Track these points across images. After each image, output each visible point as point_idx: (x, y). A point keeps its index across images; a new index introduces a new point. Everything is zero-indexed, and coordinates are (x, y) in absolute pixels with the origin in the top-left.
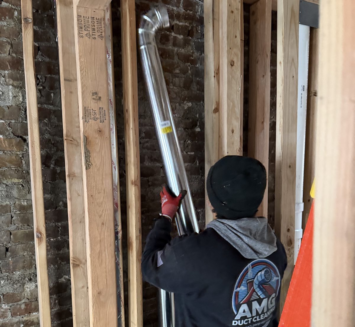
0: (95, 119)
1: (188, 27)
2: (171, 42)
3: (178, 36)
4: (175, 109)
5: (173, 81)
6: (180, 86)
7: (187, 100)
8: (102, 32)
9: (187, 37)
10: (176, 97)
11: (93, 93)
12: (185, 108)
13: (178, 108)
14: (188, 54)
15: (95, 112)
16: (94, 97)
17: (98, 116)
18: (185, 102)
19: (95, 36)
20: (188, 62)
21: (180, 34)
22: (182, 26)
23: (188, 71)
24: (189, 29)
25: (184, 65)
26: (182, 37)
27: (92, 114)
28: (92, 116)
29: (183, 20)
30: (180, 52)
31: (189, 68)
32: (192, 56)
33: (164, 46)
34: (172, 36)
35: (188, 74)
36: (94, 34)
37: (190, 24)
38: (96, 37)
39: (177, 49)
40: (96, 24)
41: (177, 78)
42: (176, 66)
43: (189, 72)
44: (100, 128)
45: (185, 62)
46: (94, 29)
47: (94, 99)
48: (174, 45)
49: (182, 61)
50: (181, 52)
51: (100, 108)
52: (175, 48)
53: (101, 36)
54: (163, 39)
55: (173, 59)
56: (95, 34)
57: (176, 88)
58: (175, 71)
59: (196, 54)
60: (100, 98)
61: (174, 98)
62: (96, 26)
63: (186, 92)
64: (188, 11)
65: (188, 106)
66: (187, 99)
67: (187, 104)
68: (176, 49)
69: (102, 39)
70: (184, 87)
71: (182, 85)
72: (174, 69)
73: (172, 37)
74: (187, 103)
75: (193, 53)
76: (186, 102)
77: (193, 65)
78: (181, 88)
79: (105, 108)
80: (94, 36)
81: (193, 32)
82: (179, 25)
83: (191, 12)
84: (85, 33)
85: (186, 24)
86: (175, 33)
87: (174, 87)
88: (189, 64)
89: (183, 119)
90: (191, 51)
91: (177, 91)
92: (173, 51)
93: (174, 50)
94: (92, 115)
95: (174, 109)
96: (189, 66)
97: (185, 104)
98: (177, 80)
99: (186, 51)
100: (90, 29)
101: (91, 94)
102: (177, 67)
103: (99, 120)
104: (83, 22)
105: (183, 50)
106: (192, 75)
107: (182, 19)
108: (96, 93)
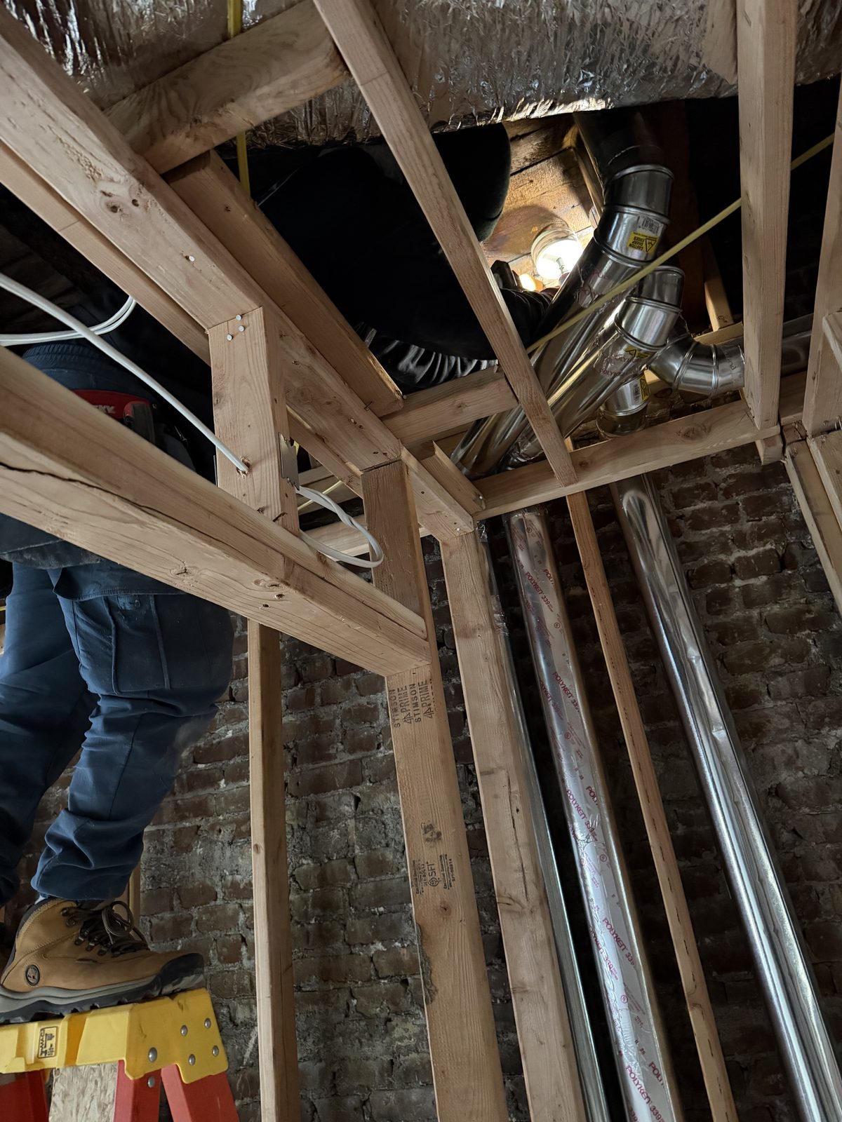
0: (434, 883)
1: (776, 551)
2: (737, 602)
3: (752, 581)
4: (798, 757)
5: (771, 689)
6: (795, 696)
7: (830, 724)
8: (430, 705)
9: (780, 575)
10: (792, 726)
11: (425, 829)
12: (832, 747)
13: (805, 752)
14: (793, 609)
15: (433, 867)
16: (428, 835)
17: (438, 875)
18: (824, 732)
19: (419, 716)
20: (801, 629)
21: (756, 575)
22: (756, 557)
23: (809, 651)
24: (780, 553)
25: (793, 640)
26: (764, 578)
27: (427, 872)
28: (429, 878)
29: (756, 542)
30: (769, 615)
31: (810, 641)
32: (809, 612)
33: (721, 617)
34: (735, 587)
35: (812, 656)
36: (416, 712)
37: (777, 542)
38: (421, 716)
39: (758, 611)
40: (418, 695)
41: (780, 679)
42: (768, 650)
43: (814, 650)
44: (444, 902)
45: (793, 632)
46: (416, 705)
47: (427, 840)
48: (749, 603)
49: (784, 633)
50: (773, 612)
51: (441, 856)
52: (751, 610)
53: (429, 713)
54: (713, 604)
55: (756, 638)
56: (419, 712)
57: (784, 703)
58: (768, 662)
59: (819, 603)
60: (439, 834)
61: (787, 728)
62: (419, 698)
63: (820, 704)
64: (764, 518)
65: (838, 738)
66: (827, 720)
67: (833, 732)
68: (755, 613)
69: (431, 717)
70: (809, 693)
71: (800, 690)
72: (766, 658)
73: (737, 589)
74: (830, 731)
75: (807, 603)
76: (827, 729)
77: (820, 631)
78: (800, 698)
79: (451, 855)
80: (417, 717)
81: (793, 557)
82: (747, 559)
83: (773, 517)
84: (402, 716)
85: (768, 547)
86: (743, 579)
87: (779, 703)
88: (807, 632)
89: (832, 778)
90: (802, 601)
91: (788, 709)
92: (748, 620)
93: (751, 617)
94: (427, 876)
95: (795, 757)
96: (808, 636)
97: (827, 736)
98: (782, 683)
99: (786, 605)
100: (410, 707)
101: (422, 832)
102: (773, 651)
103: (441, 885)
104: (397, 701)
105: (776, 608)
106: (825, 656)
107: (753, 541)
108: (431, 827)
